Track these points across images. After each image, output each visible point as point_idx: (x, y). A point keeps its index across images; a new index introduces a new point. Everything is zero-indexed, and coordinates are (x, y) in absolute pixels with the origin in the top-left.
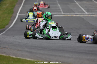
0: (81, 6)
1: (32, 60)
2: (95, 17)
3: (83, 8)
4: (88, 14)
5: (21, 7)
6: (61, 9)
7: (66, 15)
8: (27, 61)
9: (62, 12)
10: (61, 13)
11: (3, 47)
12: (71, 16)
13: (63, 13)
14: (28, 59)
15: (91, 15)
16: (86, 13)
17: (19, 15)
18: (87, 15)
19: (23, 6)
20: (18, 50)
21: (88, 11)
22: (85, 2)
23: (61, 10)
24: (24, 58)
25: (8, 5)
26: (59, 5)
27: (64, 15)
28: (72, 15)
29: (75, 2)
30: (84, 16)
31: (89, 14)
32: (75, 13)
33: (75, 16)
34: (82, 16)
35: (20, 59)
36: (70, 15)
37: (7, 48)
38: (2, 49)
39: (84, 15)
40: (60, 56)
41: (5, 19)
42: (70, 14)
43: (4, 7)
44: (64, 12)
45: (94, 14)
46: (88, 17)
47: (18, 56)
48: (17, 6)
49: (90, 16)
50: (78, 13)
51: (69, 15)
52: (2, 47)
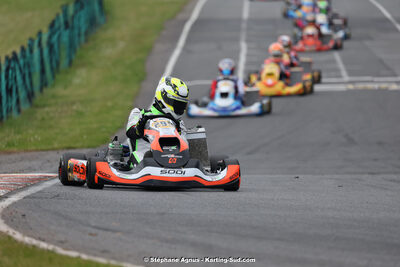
5: (177, 53)
6: (338, 58)
7: (360, 86)
9: (344, 73)
10: (340, 76)
11: (99, 228)
12: (380, 90)
13: (346, 78)
19: (184, 49)
23: (341, 66)
25: (121, 45)
27: (351, 87)
28: (384, 86)
32: (395, 75)
33: (395, 86)
36: (376, 86)
37: (114, 231)
38: (96, 235)
41: (109, 104)
42: (376, 79)
43: (109, 52)
44: (350, 73)
48: (159, 47)
51: (370, 86)
52: (95, 227)
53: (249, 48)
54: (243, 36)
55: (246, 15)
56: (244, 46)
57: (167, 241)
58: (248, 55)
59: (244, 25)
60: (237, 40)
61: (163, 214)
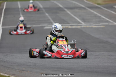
0: (75, 15)
2: (96, 28)
3: (77, 17)
4: (85, 24)
5: (2, 18)
6: (50, 19)
15: (90, 26)
16: (83, 23)
18: (85, 26)
23: (52, 21)
26: (47, 15)
28: (67, 27)
31: (87, 25)
32: (69, 23)
33: (70, 27)
34: (79, 27)
39: (81, 26)
45: (92, 24)
46: (87, 28)
49: (88, 26)
50: (73, 23)
54: (21, 13)
55: (20, 7)
56: (22, 16)
59: (20, 10)
60: (19, 14)
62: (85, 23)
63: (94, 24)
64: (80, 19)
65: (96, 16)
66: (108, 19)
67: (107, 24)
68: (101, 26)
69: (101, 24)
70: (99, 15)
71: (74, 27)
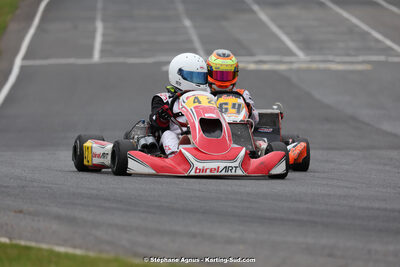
0: (280, 27)
1: (78, 252)
3: (288, 34)
4: (308, 58)
5: (32, 31)
8: (58, 255)
14: (61, 249)
15: (322, 66)
16: (301, 55)
17: (22, 68)
18: (304, 66)
19: (39, 28)
20: (21, 212)
21: (307, 45)
22: (293, 11)
23: (198, 45)
24: (44, 246)
26: (187, 23)
29: (252, 12)
30: (291, 70)
31: (311, 61)
32: (252, 54)
33: (252, 67)
34: (282, 67)
35: (28, 248)
39: (291, 63)
40: (194, 236)
45: (331, 58)
46: (308, 70)
47: (20, 238)
48: (13, 27)
50: (268, 54)
53: (105, 28)
54: (99, 16)
56: (100, 26)
57: (30, 214)
58: (104, 35)
60: (93, 20)
61: (23, 187)
62: (307, 55)
63: (338, 59)
64: (294, 41)
65: (352, 30)
66: (389, 43)
67: (382, 58)
68: (360, 64)
69: (361, 58)
70: (365, 27)
71: (265, 67)
